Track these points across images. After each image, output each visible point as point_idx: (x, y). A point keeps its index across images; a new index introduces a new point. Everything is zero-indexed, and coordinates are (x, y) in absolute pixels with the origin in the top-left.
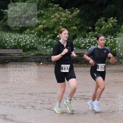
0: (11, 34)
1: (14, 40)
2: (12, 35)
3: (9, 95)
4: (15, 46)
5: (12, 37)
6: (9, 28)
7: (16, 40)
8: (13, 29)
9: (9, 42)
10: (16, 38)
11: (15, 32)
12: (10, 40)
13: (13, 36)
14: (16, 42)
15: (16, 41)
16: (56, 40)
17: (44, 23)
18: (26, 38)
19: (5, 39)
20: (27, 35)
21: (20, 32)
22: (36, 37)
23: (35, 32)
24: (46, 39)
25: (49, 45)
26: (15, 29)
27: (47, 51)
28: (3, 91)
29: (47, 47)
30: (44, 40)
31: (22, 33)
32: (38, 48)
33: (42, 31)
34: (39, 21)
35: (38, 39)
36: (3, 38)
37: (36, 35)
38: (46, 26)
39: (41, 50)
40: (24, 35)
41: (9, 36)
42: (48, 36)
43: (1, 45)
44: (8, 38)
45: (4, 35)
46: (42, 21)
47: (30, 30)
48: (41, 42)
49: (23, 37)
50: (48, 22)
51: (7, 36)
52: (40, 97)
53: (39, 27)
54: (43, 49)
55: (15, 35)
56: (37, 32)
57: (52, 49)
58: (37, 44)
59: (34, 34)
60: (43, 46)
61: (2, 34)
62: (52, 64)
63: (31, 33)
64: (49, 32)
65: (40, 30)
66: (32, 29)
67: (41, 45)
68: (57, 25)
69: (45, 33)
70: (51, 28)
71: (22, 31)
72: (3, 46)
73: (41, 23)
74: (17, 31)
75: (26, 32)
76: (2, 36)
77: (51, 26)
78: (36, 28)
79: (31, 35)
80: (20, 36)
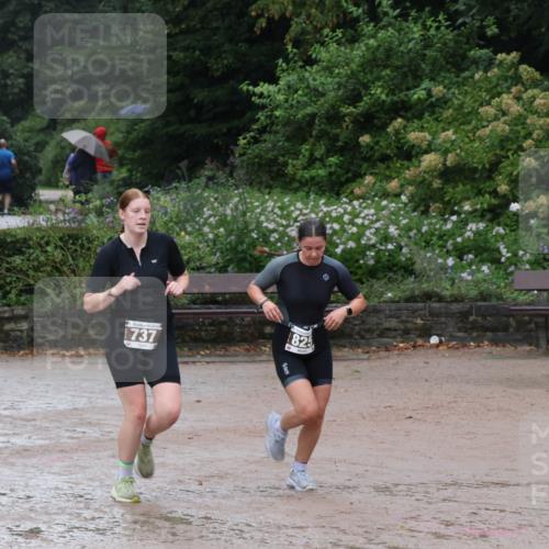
0: (286, 200)
2: (291, 203)
5: (294, 215)
6: (279, 170)
8: (298, 177)
9: (277, 241)
11: (306, 189)
13: (297, 209)
16: (507, 226)
17: (448, 145)
18: (357, 216)
19: (259, 224)
20: (364, 205)
21: (331, 190)
22: (407, 212)
23: (402, 186)
24: (454, 222)
25: (469, 252)
26: (307, 176)
27: (462, 279)
28: (251, 472)
29: (461, 258)
30: (444, 228)
31: (338, 194)
32: (417, 267)
33: (439, 181)
34: (423, 134)
35: (416, 220)
36: (250, 217)
37: (406, 205)
38: (457, 158)
39: (432, 273)
40: (351, 201)
41: (276, 210)
42: (467, 207)
43: (243, 251)
44: (274, 221)
45: (257, 204)
46: (434, 135)
47: (381, 181)
48: (433, 235)
49: (345, 212)
50: (466, 140)
51: (270, 209)
52: (430, 503)
53: (420, 162)
54: (444, 268)
55: (306, 204)
56: (410, 188)
57: (485, 268)
58: (415, 248)
59: (398, 195)
60: (441, 257)
61: (245, 198)
62: (486, 343)
63: (385, 195)
64: (468, 187)
65: (425, 179)
66: (388, 173)
67: (434, 250)
68: (510, 154)
69: (451, 190)
70: (480, 167)
71: (342, 184)
72: (251, 256)
73: (429, 145)
74: (315, 185)
75: (357, 191)
76: (247, 208)
77: (480, 157)
78: (408, 168)
79: (384, 203)
80: (329, 209)
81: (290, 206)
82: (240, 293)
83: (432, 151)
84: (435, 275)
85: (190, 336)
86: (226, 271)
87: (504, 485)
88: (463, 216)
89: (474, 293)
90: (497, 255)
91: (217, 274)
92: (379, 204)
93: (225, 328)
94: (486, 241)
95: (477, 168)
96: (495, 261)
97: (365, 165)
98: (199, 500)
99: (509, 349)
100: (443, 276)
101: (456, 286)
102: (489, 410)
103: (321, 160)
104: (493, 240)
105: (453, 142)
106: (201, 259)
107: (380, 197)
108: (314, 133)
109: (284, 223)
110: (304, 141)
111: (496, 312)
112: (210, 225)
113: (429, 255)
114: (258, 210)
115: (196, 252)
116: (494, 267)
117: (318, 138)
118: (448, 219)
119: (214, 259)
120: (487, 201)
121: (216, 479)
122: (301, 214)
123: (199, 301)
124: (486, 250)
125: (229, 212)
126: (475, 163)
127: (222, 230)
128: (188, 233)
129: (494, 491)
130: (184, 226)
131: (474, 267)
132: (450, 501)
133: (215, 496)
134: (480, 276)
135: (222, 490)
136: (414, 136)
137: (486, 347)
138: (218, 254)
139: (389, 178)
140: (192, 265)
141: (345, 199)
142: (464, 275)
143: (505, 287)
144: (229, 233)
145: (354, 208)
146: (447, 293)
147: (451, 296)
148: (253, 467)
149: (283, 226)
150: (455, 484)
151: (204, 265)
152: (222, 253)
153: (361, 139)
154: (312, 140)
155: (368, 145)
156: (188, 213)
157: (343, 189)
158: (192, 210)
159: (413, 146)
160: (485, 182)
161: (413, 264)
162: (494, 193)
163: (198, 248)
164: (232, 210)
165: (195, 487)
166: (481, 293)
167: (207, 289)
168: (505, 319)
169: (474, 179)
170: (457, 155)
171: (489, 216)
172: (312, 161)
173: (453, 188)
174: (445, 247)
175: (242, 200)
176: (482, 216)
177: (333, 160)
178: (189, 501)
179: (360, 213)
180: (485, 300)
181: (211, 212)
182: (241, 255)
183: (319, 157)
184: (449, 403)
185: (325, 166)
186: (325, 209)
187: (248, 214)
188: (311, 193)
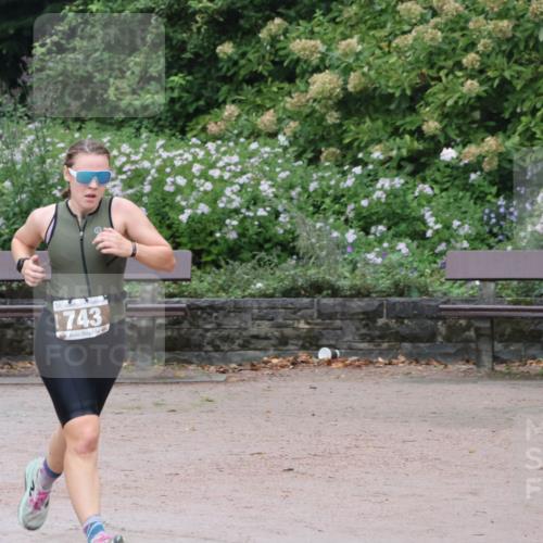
0: (105, 140)
1: (128, 184)
2: (114, 145)
5: (118, 163)
7: (142, 183)
10: (147, 171)
11: (136, 124)
13: (121, 153)
14: (143, 195)
15: (147, 188)
16: (436, 182)
17: (351, 60)
18: (213, 166)
20: (223, 149)
21: (172, 127)
22: (288, 161)
23: (280, 121)
24: (356, 176)
25: (379, 222)
27: (367, 262)
29: (366, 231)
30: (343, 185)
31: (184, 133)
32: (301, 243)
33: (335, 115)
34: (313, 42)
35: (300, 172)
36: (51, 166)
37: (285, 149)
38: (364, 80)
39: (323, 253)
40: (204, 143)
42: (377, 154)
45: (62, 145)
46: (330, 44)
47: (248, 113)
48: (325, 195)
49: (195, 160)
50: (378, 52)
53: (308, 84)
54: (341, 245)
55: (136, 147)
56: (292, 124)
57: (402, 246)
58: (297, 214)
59: (273, 135)
61: (44, 137)
62: (401, 359)
63: (255, 135)
64: (379, 123)
65: (314, 111)
66: (259, 101)
67: (326, 219)
69: (353, 128)
70: (398, 94)
71: (190, 117)
73: (322, 59)
75: (213, 128)
76: (47, 151)
77: (398, 79)
78: (289, 94)
79: (254, 146)
80: (171, 155)
81: (111, 148)
83: (326, 68)
88: (370, 167)
89: (385, 283)
90: (421, 227)
92: (247, 148)
95: (393, 94)
96: (418, 235)
97: (225, 89)
99: (436, 368)
100: (340, 258)
101: (359, 272)
104: (414, 204)
105: (357, 55)
107: (247, 138)
111: (417, 312)
113: (319, 225)
116: (415, 244)
118: (350, 170)
120: (406, 145)
122: (129, 161)
124: (405, 218)
125: (18, 157)
127: (8, 183)
131: (386, 245)
134: (394, 257)
136: (299, 46)
139: (261, 109)
141: (194, 140)
142: (371, 255)
143: (432, 275)
144: (18, 190)
145: (208, 153)
146: (344, 283)
147: (351, 288)
153: (219, 49)
155: (229, 58)
157: (191, 125)
159: (298, 60)
160: (404, 117)
161: (295, 239)
162: (418, 133)
164: (23, 154)
166: (396, 284)
169: (388, 112)
170: (364, 74)
171: (409, 168)
173: (357, 125)
174: (343, 213)
175: (40, 140)
176: (399, 168)
177: (176, 79)
180: (401, 293)
186: (165, 155)
187: (49, 161)
188: (143, 130)
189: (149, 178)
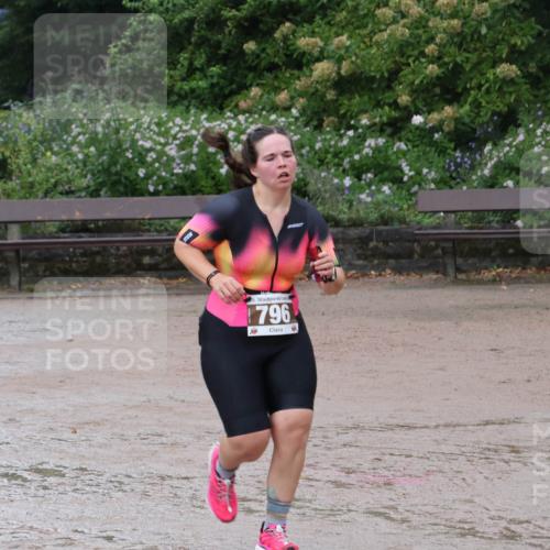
0: (163, 115)
1: (181, 147)
2: (170, 119)
3: (164, 440)
4: (187, 176)
5: (173, 132)
7: (191, 146)
8: (176, 89)
9: (155, 161)
10: (195, 138)
11: (186, 103)
12: (159, 147)
13: (175, 125)
14: (192, 155)
15: (195, 150)
16: (409, 140)
17: (342, 52)
18: (243, 132)
19: (134, 142)
20: (250, 120)
21: (213, 104)
22: (298, 127)
23: (292, 98)
24: (350, 138)
25: (368, 171)
26: (186, 88)
27: (360, 201)
28: (130, 418)
29: (359, 178)
30: (340, 144)
31: (221, 108)
32: (311, 188)
33: (333, 92)
34: (313, 40)
35: (308, 136)
36: (124, 135)
37: (297, 119)
38: (353, 66)
39: (327, 195)
40: (236, 116)
41: (154, 127)
42: (365, 121)
43: (117, 173)
44: (150, 138)
45: (131, 120)
46: (327, 41)
47: (269, 93)
48: (327, 152)
49: (230, 128)
50: (362, 46)
51: (145, 126)
52: (329, 449)
53: (312, 71)
54: (340, 189)
55: (186, 120)
56: (301, 100)
57: (385, 188)
58: (307, 166)
59: (288, 109)
60: (336, 176)
62: (388, 271)
63: (274, 108)
64: (366, 98)
65: (317, 90)
66: (276, 84)
67: (328, 169)
68: (410, 61)
69: (346, 102)
70: (378, 77)
71: (226, 97)
72: (126, 178)
73: (322, 52)
74: (196, 98)
75: (243, 104)
76: (120, 124)
77: (378, 65)
78: (299, 78)
79: (273, 117)
80: (212, 125)
81: (168, 121)
82: (115, 220)
83: (324, 58)
84: (331, 197)
85: (59, 268)
86: (99, 196)
87: (409, 427)
88: (360, 130)
89: (374, 216)
90: (398, 174)
91: (88, 199)
92: (268, 119)
93: (98, 259)
94: (387, 158)
95: (374, 77)
96: (397, 181)
97: (251, 75)
98: (73, 450)
99: (414, 278)
100: (340, 198)
101: (354, 208)
102: (393, 346)
103: (201, 70)
104: (393, 157)
105: (347, 48)
106: (69, 182)
107: (268, 112)
108: (193, 40)
109: (162, 140)
110: (182, 49)
111: (399, 237)
112: (79, 144)
113: (323, 174)
114: (133, 127)
115: (63, 175)
116: (395, 187)
117: (198, 46)
118: (345, 133)
119: (84, 182)
120: (386, 113)
121: (92, 426)
122: (181, 131)
123: (68, 229)
124: (386, 168)
125: (100, 129)
126: (373, 71)
127: (92, 149)
128: (54, 153)
129: (399, 435)
130: (50, 144)
131: (373, 188)
132: (350, 446)
133: (90, 445)
134: (380, 197)
135: (99, 438)
136: (304, 42)
137: (389, 275)
138: (89, 176)
139: (277, 90)
140: (60, 188)
141: (229, 114)
142: (363, 196)
143: (408, 209)
144: (101, 153)
145: (239, 123)
146: (344, 217)
147: (349, 220)
148: (131, 413)
149: (160, 144)
150: (356, 427)
151: (73, 189)
152: (93, 175)
153: (245, 46)
154: (191, 47)
155: (253, 53)
156: (54, 131)
157: (227, 102)
158: (58, 128)
159: (304, 53)
160: (383, 94)
161: (306, 185)
162: (395, 105)
163: (66, 170)
164: (103, 127)
165: (67, 435)
166: (382, 217)
167: (78, 216)
168: (408, 244)
169: (372, 90)
170: (352, 62)
171: (389, 130)
172: (191, 71)
173: (350, 100)
174: (341, 165)
176: (382, 131)
177: (215, 70)
178: (61, 452)
179: (247, 128)
180: (386, 224)
181: (79, 130)
182: (114, 178)
183: (199, 66)
184: (349, 338)
185: (205, 76)
186: (207, 125)
187: (122, 132)
188: (191, 107)
189: (197, 142)
